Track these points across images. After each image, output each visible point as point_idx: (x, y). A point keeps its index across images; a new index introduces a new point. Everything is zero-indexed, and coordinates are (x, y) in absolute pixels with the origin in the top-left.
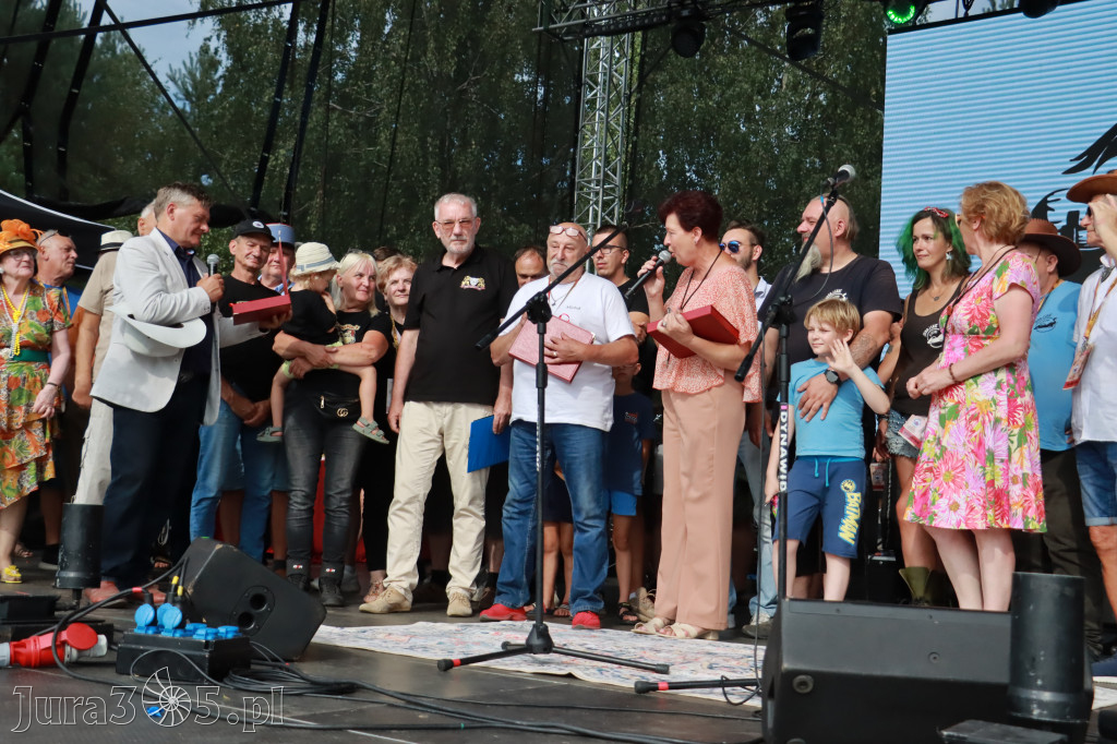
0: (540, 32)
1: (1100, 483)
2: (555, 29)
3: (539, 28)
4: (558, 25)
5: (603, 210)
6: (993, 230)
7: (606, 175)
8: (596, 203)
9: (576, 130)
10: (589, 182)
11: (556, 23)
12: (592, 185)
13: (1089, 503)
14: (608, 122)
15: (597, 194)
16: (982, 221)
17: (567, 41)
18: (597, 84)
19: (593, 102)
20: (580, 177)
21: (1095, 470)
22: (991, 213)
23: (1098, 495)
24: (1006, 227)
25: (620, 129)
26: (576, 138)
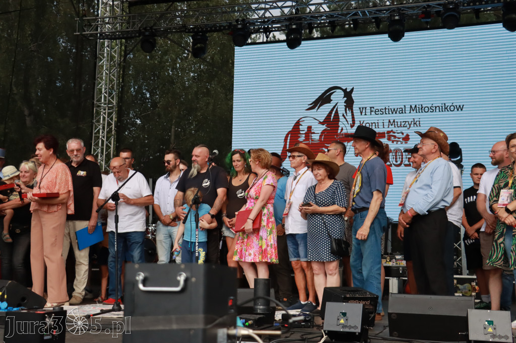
0: (78, 35)
1: (294, 247)
2: (85, 34)
3: (77, 33)
4: (87, 33)
5: (108, 117)
6: (263, 164)
7: (109, 100)
8: (105, 113)
9: (94, 79)
10: (101, 104)
11: (85, 31)
12: (102, 105)
13: (291, 254)
14: (110, 76)
15: (105, 110)
16: (259, 162)
17: (91, 39)
18: (104, 57)
19: (102, 66)
20: (97, 101)
21: (293, 243)
22: (262, 159)
23: (294, 251)
24: (267, 164)
25: (115, 79)
26: (95, 83)
